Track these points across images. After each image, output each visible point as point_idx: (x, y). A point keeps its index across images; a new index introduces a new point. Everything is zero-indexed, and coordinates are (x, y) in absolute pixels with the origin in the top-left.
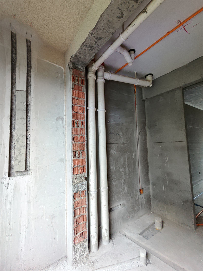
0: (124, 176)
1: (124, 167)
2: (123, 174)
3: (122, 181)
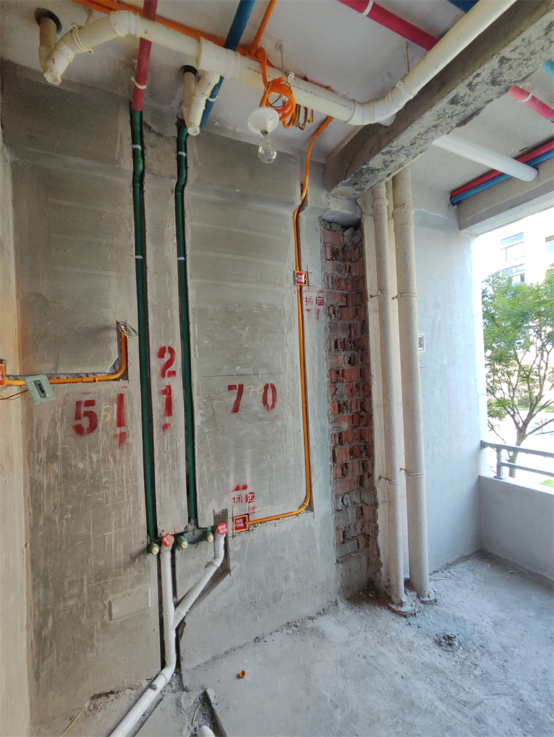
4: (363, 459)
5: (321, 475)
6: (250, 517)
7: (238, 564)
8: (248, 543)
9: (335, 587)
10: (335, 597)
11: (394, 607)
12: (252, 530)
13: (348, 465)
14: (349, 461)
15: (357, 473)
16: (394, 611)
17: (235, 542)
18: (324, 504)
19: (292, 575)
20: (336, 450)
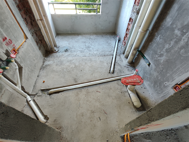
0: (172, 43)
1: (184, 32)
2: (174, 39)
3: (167, 46)
4: (29, 15)
5: (23, 24)
6: (15, 48)
7: (23, 64)
8: (20, 57)
9: (42, 56)
10: (43, 58)
11: (54, 52)
12: (19, 52)
13: (27, 19)
14: (26, 17)
15: (30, 21)
16: (55, 52)
17: (17, 59)
18: (29, 35)
19: (34, 58)
20: (21, 13)
